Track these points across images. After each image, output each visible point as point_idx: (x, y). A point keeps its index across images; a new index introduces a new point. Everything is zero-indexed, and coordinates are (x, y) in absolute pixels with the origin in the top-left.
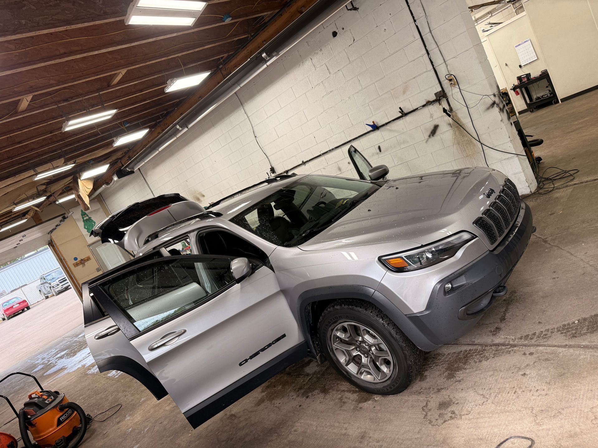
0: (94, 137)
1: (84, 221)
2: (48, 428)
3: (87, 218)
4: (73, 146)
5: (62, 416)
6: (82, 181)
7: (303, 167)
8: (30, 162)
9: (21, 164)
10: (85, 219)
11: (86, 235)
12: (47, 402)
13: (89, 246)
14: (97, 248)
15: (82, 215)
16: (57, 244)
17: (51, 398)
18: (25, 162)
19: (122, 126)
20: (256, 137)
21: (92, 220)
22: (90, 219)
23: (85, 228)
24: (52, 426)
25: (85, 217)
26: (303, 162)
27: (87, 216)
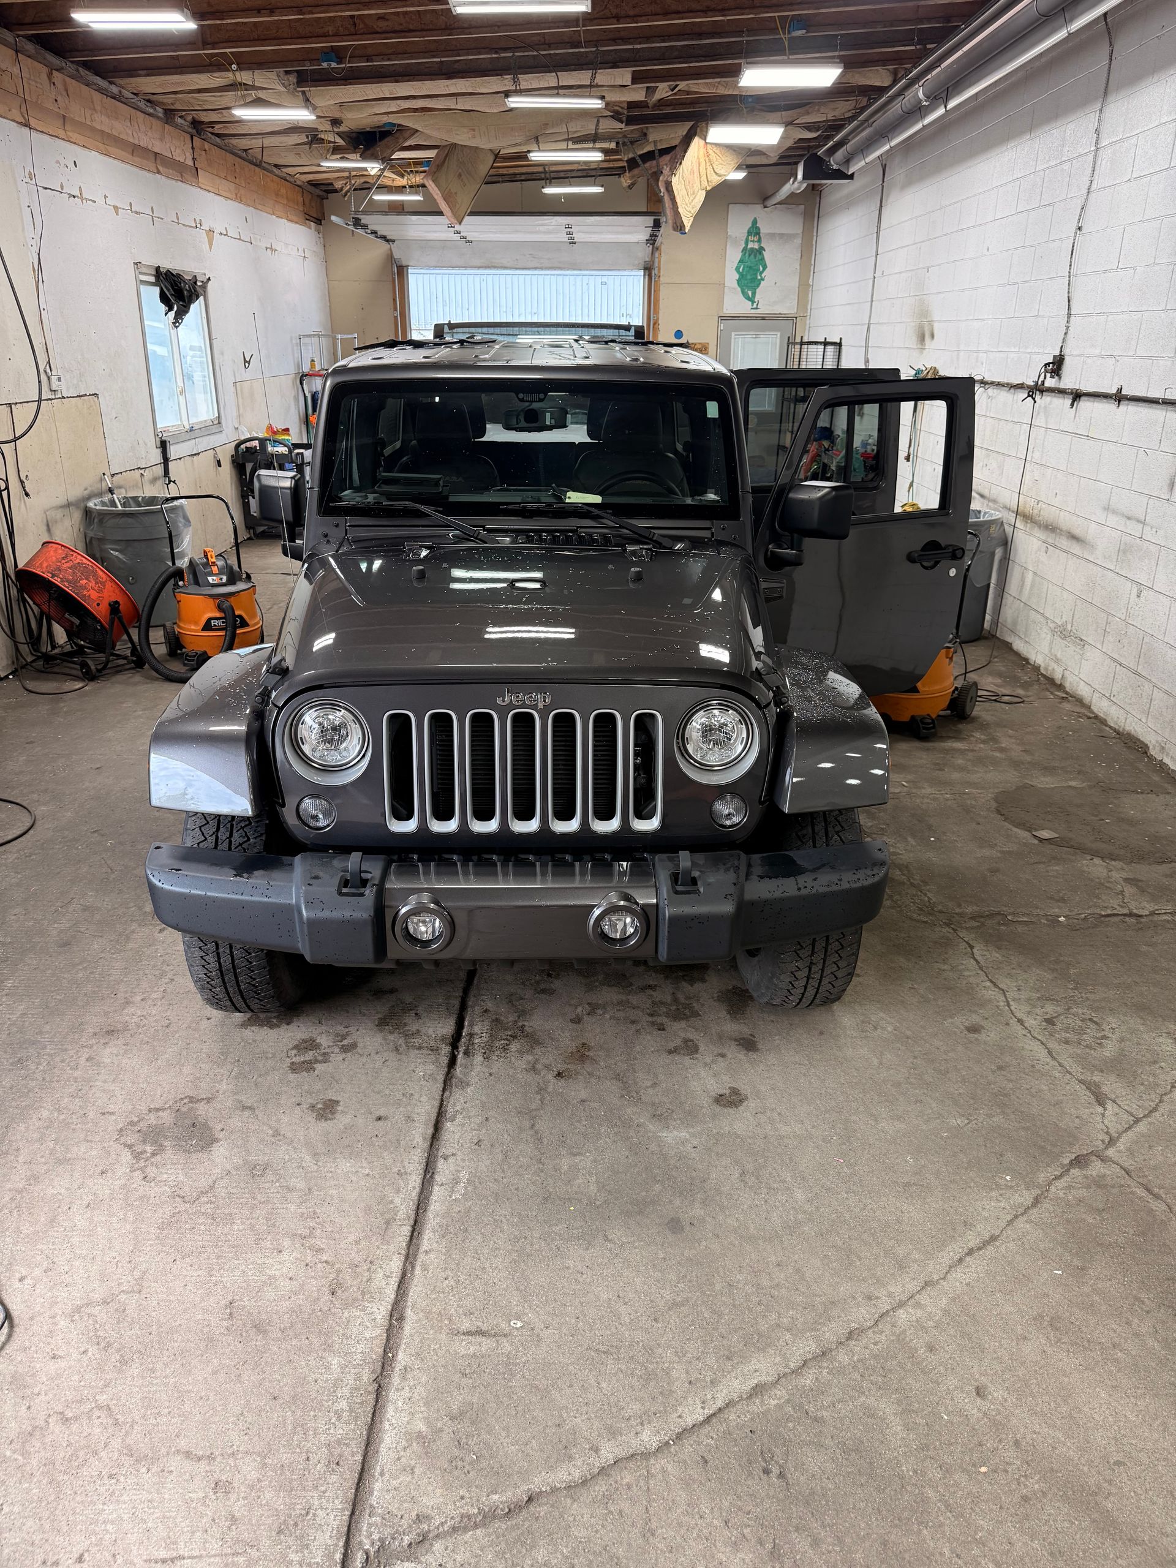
0: (692, 39)
1: (745, 250)
2: (190, 623)
3: (756, 246)
4: (631, 47)
5: (217, 619)
6: (709, 146)
7: (1109, 407)
8: (517, 54)
9: (496, 53)
10: (750, 245)
11: (729, 288)
12: (210, 579)
13: (723, 318)
14: (733, 334)
15: (749, 233)
16: (661, 279)
17: (221, 579)
18: (505, 50)
19: (783, 28)
20: (1080, 228)
21: (763, 259)
22: (761, 253)
23: (737, 269)
24: (196, 623)
25: (753, 241)
26: (1120, 390)
27: (759, 241)
